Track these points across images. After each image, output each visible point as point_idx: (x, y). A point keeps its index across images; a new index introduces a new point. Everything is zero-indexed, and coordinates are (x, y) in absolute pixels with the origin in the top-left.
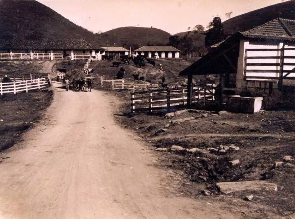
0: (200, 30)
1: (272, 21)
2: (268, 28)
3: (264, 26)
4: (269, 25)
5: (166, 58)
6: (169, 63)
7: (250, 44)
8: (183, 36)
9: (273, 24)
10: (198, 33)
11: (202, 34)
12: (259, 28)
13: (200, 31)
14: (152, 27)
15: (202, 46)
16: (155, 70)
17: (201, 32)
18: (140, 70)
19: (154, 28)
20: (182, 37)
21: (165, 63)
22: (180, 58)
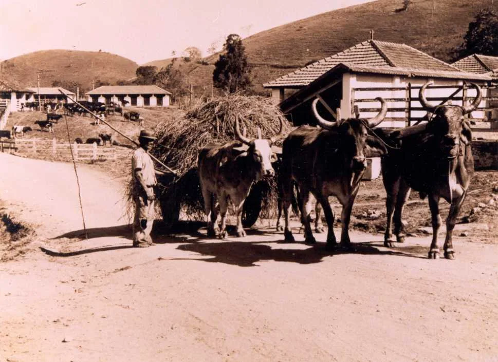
0: (196, 56)
1: (360, 44)
2: (355, 56)
3: (348, 52)
4: (357, 50)
5: (145, 106)
6: (154, 115)
7: (357, 80)
8: (164, 68)
9: (363, 48)
10: (192, 62)
11: (199, 63)
12: (341, 55)
13: (194, 57)
14: (100, 50)
15: (200, 86)
16: (133, 127)
17: (197, 59)
18: (106, 128)
19: (105, 53)
20: (162, 69)
21: (147, 116)
22: (171, 107)
